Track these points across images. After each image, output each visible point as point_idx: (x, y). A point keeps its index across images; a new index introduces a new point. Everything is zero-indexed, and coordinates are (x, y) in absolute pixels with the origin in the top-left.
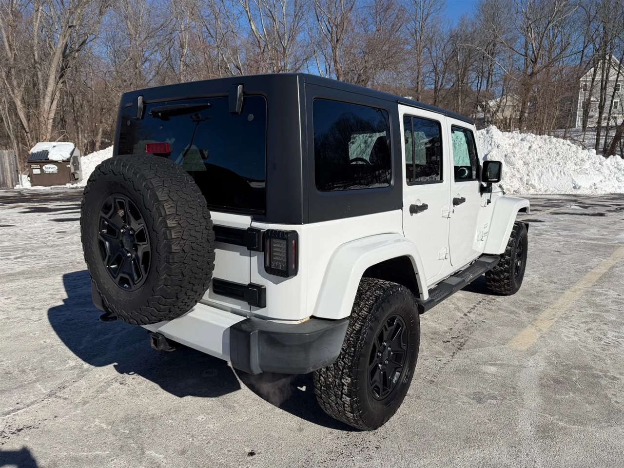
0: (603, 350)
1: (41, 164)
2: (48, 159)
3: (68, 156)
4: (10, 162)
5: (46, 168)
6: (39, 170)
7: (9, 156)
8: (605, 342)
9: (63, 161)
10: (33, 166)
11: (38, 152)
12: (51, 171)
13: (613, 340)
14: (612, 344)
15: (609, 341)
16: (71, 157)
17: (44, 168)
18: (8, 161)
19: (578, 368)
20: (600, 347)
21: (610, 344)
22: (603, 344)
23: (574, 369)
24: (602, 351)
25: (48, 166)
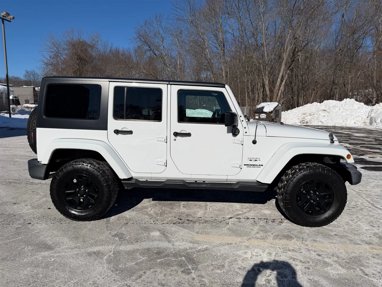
1: (259, 113)
2: (263, 111)
3: (272, 109)
4: (247, 112)
5: (261, 116)
6: (258, 117)
7: (247, 109)
9: (269, 112)
10: (256, 115)
11: (260, 108)
12: (263, 117)
16: (273, 110)
17: (260, 116)
18: (246, 112)
25: (262, 115)
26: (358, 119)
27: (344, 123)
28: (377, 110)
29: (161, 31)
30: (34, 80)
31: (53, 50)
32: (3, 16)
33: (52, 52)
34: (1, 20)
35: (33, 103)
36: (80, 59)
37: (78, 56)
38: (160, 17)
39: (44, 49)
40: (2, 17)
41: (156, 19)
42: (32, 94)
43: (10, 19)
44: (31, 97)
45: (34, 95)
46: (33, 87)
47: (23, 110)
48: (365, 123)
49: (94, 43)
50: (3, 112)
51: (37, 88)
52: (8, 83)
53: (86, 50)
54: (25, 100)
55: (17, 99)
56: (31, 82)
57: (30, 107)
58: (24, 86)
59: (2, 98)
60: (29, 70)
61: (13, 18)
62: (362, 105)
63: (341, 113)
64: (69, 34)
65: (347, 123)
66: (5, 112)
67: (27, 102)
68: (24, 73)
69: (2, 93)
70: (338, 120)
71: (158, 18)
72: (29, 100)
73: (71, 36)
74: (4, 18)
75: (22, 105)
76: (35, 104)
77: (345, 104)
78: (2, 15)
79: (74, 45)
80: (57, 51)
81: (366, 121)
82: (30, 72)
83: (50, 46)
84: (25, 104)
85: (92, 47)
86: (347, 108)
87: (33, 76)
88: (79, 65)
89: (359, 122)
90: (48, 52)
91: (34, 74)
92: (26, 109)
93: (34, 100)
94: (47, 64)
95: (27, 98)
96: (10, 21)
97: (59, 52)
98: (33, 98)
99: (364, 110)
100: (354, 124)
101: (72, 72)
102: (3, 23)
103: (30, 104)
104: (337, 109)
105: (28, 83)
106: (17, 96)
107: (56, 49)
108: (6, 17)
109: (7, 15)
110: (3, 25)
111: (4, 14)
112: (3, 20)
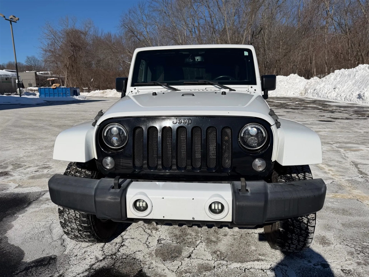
26: (296, 91)
27: (286, 94)
28: (310, 83)
29: (145, 18)
30: (34, 65)
31: (50, 37)
32: (11, 19)
33: (49, 39)
34: (9, 21)
35: (36, 86)
36: (74, 46)
37: (72, 43)
38: (142, 5)
39: (43, 36)
40: (10, 19)
41: (139, 7)
42: (34, 78)
43: (16, 20)
44: (33, 81)
45: (36, 79)
46: (35, 72)
47: (27, 92)
48: (301, 93)
49: (87, 29)
50: (13, 93)
51: (38, 72)
52: (17, 70)
53: (79, 37)
54: (29, 84)
55: (21, 83)
56: (32, 67)
57: (34, 89)
58: (27, 72)
59: (11, 82)
60: (30, 56)
61: (18, 19)
62: (302, 79)
63: (285, 86)
64: (64, 22)
65: (287, 94)
66: (14, 93)
67: (30, 85)
68: (26, 58)
69: (11, 78)
70: (281, 92)
71: (141, 6)
72: (32, 84)
73: (66, 23)
74: (12, 20)
75: (27, 88)
76: (37, 87)
77: (290, 79)
79: (68, 34)
80: (54, 38)
81: (302, 92)
82: (31, 58)
83: (48, 34)
84: (29, 87)
85: (85, 34)
86: (290, 82)
87: (34, 61)
88: (73, 52)
89: (297, 93)
90: (46, 39)
91: (35, 60)
92: (30, 91)
93: (36, 84)
94: (46, 51)
95: (30, 82)
96: (16, 22)
97: (56, 39)
98: (35, 82)
99: (303, 83)
100: (293, 95)
101: (67, 58)
102: (11, 24)
103: (33, 87)
104: (282, 83)
105: (29, 68)
106: (21, 81)
107: (53, 36)
108: (13, 19)
109: (13, 18)
110: (11, 25)
111: (11, 17)
112: (11, 21)
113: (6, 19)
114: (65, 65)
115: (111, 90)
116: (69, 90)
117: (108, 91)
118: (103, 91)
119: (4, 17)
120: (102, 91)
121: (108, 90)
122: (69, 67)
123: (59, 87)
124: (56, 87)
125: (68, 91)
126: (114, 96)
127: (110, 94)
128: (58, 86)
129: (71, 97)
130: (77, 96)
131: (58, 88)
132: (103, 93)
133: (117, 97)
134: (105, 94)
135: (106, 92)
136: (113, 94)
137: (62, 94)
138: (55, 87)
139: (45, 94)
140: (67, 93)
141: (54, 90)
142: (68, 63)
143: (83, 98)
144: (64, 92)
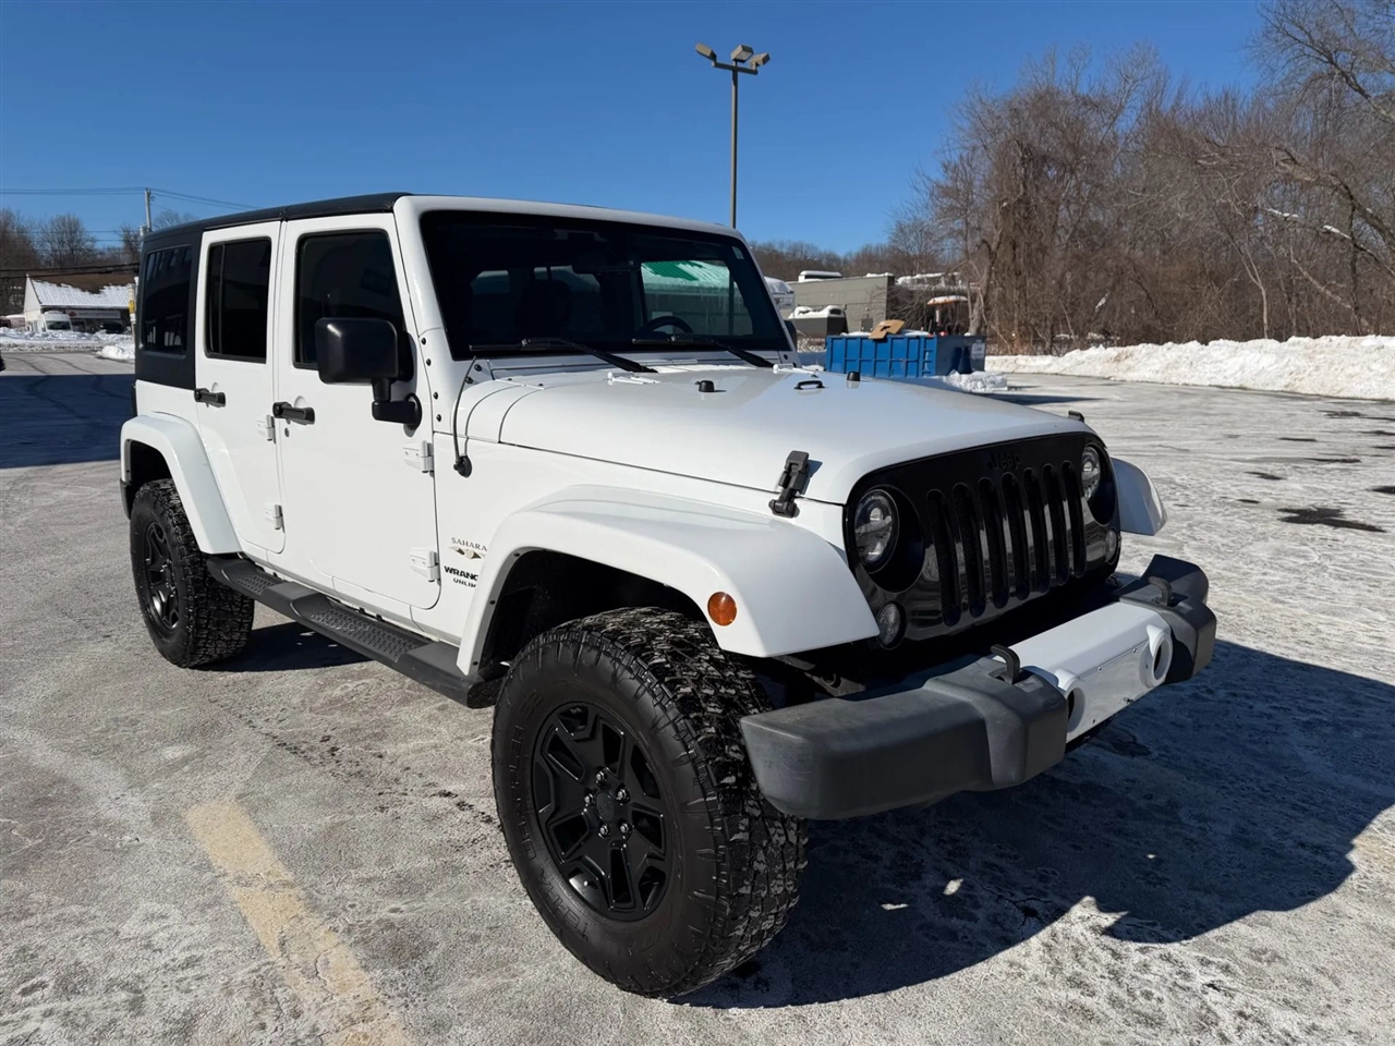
0: (24, 949)
8: (43, 985)
13: (26, 1018)
14: (16, 998)
15: (35, 1003)
19: (35, 854)
20: (42, 956)
21: (25, 992)
22: (40, 973)
23: (39, 844)
24: (24, 943)
32: (736, 60)
34: (731, 71)
36: (1031, 160)
37: (1026, 151)
40: (734, 64)
42: (884, 299)
43: (757, 65)
44: (878, 310)
45: (889, 301)
46: (892, 277)
51: (900, 278)
54: (863, 318)
55: (842, 316)
58: (869, 275)
61: (766, 60)
72: (871, 320)
74: (740, 65)
78: (733, 58)
88: (1026, 185)
95: (869, 312)
96: (755, 72)
98: (883, 313)
101: (999, 212)
102: (736, 83)
106: (842, 307)
108: (743, 61)
109: (745, 56)
110: (733, 88)
111: (737, 52)
112: (735, 70)
113: (718, 65)
114: (984, 241)
115: (1156, 347)
116: (935, 347)
117: (1143, 349)
118: (1120, 349)
119: (713, 57)
120: (1113, 351)
121: (1141, 346)
122: (1002, 248)
123: (899, 333)
124: (888, 333)
125: (930, 351)
126: (1159, 378)
127: (1145, 364)
128: (894, 330)
129: (937, 377)
130: (964, 377)
131: (893, 339)
132: (1117, 359)
133: (1174, 380)
134: (1123, 366)
135: (1131, 355)
136: (1157, 367)
137: (903, 365)
138: (881, 335)
139: (846, 361)
140: (924, 363)
141: (880, 345)
142: (997, 234)
143: (993, 382)
144: (913, 356)
